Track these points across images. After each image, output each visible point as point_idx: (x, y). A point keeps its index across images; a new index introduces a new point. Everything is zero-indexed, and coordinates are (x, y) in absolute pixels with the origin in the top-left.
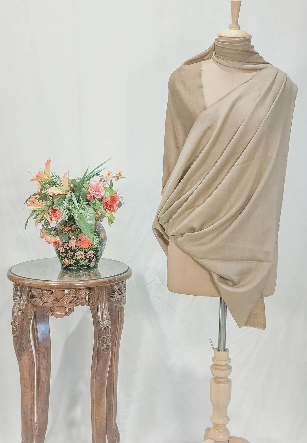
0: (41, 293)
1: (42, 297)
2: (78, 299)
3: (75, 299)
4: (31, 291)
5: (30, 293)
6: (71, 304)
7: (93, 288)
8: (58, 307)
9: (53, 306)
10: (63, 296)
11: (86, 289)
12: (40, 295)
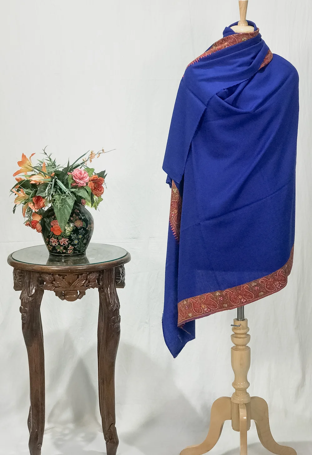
0: (52, 277)
1: (54, 282)
2: (89, 282)
3: (87, 282)
4: (41, 277)
5: (40, 279)
6: (84, 287)
7: (103, 270)
8: (71, 290)
9: (65, 290)
10: (75, 279)
11: (97, 272)
12: (52, 280)
